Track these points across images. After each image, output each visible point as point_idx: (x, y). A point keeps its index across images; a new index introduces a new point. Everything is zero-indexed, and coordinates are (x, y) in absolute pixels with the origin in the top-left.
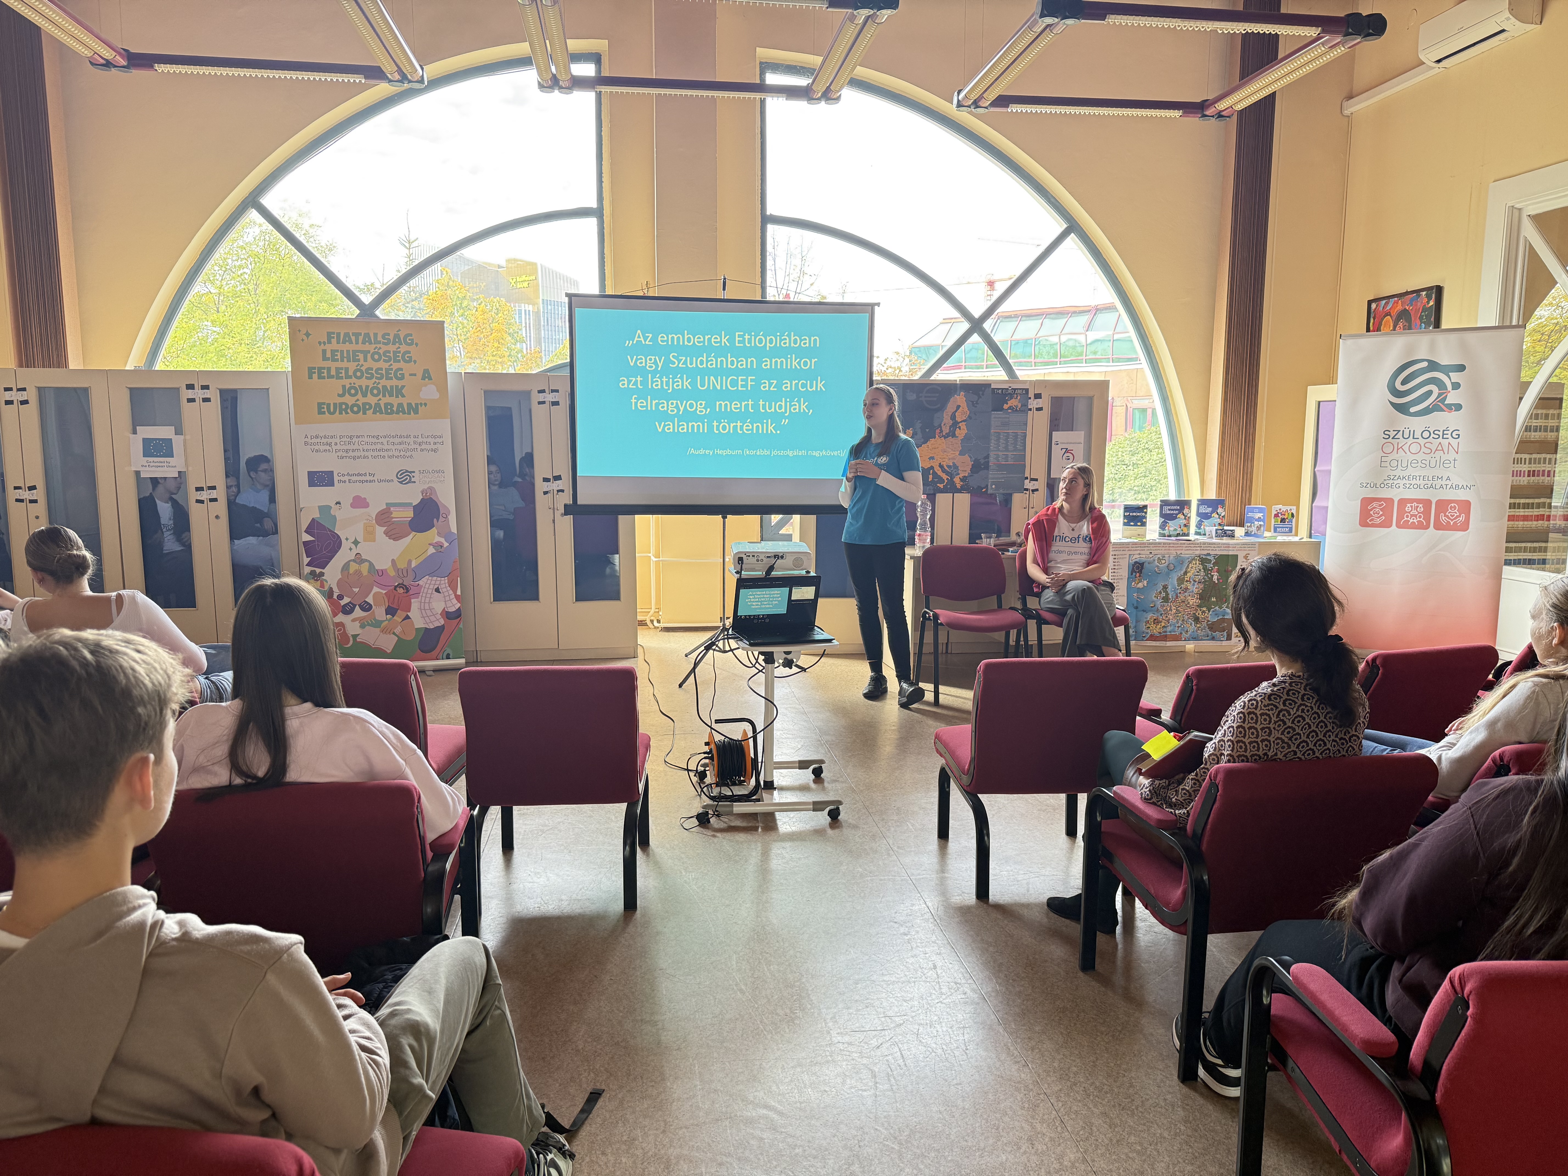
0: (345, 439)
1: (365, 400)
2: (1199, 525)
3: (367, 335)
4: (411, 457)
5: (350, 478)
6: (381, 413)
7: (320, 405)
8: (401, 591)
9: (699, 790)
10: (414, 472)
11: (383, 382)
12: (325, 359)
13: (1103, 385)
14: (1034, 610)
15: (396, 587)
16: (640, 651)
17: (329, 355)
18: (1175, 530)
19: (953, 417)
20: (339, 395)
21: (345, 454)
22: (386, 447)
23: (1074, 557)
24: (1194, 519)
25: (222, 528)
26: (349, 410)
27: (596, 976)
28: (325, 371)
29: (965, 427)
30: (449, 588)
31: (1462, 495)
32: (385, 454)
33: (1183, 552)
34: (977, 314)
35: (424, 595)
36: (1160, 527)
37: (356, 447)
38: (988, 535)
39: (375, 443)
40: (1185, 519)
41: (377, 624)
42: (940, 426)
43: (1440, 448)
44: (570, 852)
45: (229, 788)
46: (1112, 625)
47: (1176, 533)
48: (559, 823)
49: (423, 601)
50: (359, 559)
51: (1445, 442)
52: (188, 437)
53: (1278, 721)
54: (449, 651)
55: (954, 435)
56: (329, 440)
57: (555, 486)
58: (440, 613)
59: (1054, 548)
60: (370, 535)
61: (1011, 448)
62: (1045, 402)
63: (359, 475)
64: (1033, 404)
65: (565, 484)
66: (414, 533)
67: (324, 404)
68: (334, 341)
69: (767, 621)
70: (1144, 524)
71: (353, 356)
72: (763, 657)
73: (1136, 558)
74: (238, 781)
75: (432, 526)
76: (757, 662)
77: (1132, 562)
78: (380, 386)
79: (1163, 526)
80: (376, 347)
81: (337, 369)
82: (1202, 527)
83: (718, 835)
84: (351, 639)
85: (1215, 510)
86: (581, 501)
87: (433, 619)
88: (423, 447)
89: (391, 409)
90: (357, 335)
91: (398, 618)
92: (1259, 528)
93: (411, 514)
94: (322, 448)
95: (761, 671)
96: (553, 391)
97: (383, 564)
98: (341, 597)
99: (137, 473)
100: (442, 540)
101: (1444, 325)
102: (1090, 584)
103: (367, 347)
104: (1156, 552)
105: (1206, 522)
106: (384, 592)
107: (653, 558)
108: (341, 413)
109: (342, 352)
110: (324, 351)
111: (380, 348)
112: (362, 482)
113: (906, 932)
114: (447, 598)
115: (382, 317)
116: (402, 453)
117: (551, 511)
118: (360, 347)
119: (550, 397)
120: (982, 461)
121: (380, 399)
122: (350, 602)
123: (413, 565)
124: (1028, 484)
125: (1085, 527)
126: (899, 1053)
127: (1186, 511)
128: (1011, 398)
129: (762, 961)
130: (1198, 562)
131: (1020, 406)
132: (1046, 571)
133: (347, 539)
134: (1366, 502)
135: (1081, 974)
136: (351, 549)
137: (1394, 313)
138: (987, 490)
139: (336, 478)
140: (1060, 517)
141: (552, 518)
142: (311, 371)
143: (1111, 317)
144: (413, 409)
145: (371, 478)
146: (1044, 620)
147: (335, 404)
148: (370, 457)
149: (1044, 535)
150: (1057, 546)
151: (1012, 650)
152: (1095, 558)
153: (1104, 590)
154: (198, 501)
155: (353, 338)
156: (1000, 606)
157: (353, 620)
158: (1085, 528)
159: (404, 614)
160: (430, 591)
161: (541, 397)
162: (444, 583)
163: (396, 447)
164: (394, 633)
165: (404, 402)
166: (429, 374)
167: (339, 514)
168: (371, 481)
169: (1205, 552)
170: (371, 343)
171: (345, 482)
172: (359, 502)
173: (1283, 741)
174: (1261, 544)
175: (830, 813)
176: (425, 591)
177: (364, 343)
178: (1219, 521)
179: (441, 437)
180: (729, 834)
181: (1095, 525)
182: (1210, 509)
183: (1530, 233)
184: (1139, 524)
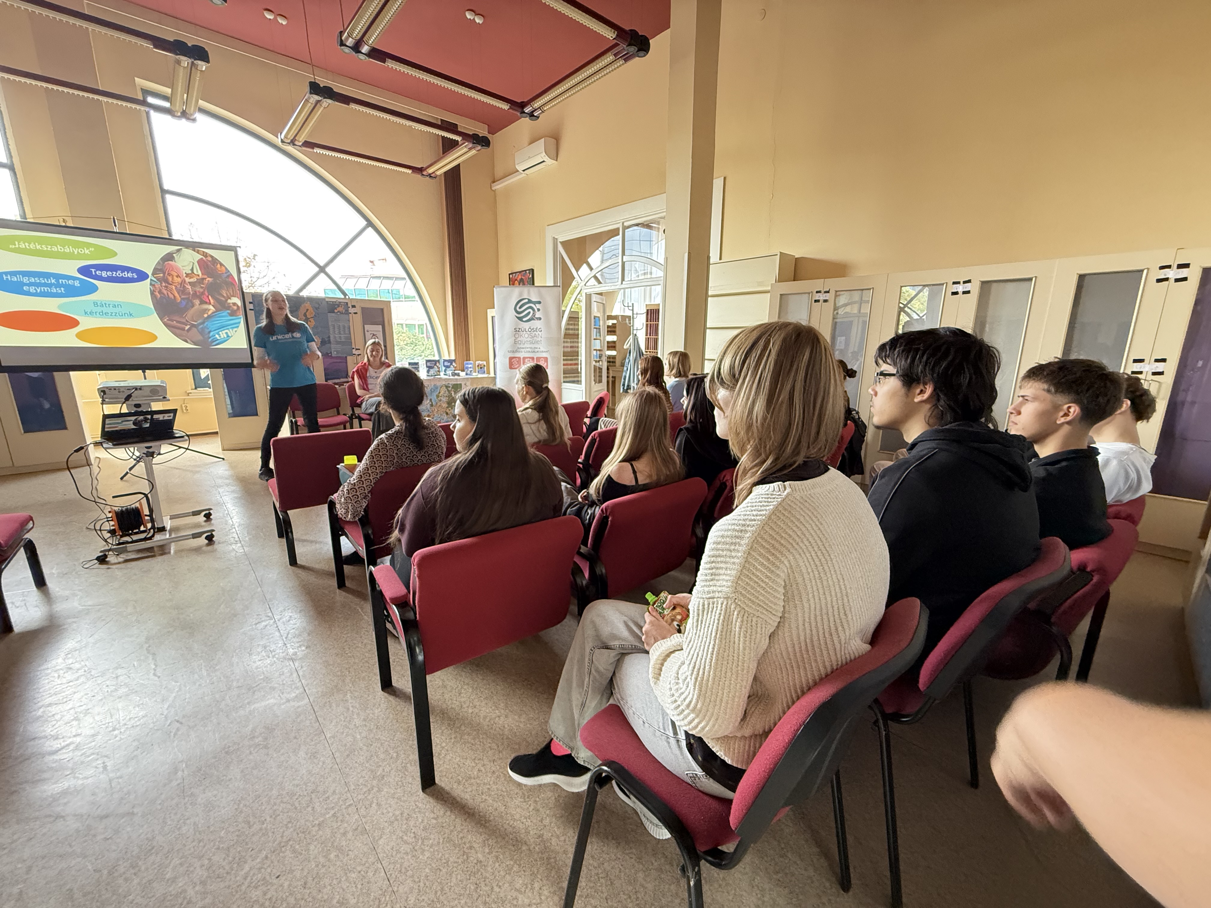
9: (106, 541)
13: (387, 303)
18: (434, 373)
19: (305, 315)
24: (442, 368)
29: (313, 321)
31: (544, 355)
36: (427, 372)
38: (333, 377)
40: (438, 368)
43: (535, 336)
47: (434, 375)
51: (537, 333)
59: (369, 382)
61: (342, 332)
62: (358, 310)
64: (352, 310)
82: (446, 372)
83: (114, 566)
85: (451, 364)
92: (471, 371)
101: (536, 285)
105: (448, 369)
120: (326, 339)
128: (340, 307)
130: (444, 387)
131: (344, 311)
134: (511, 359)
137: (518, 279)
138: (331, 355)
140: (370, 367)
149: (363, 376)
156: (339, 414)
174: (471, 378)
175: (206, 538)
178: (454, 369)
182: (449, 364)
183: (560, 248)
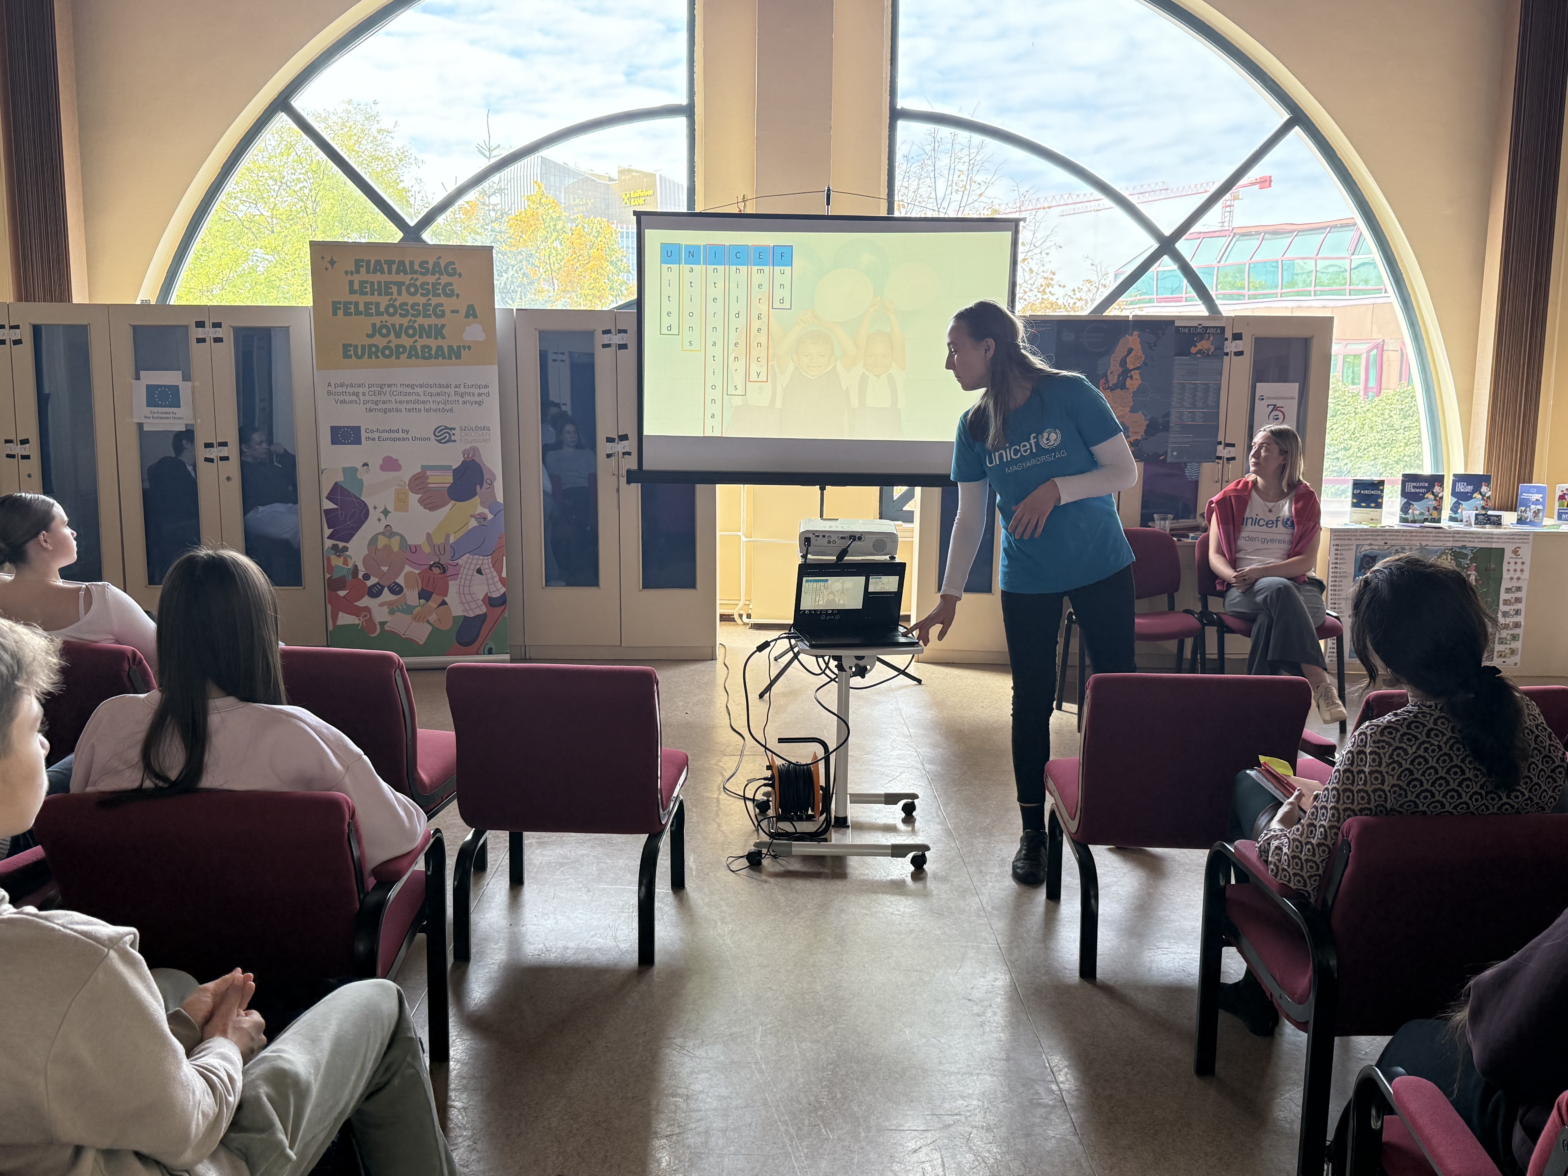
0: (374, 389)
1: (399, 341)
2: (1455, 508)
3: (402, 263)
4: (451, 410)
5: (379, 434)
6: (417, 357)
7: (346, 347)
8: (436, 571)
9: (756, 824)
10: (454, 429)
11: (420, 320)
12: (352, 291)
13: (1326, 324)
14: (1215, 614)
15: (431, 566)
16: (719, 652)
17: (356, 286)
18: (1422, 514)
19: (1123, 363)
20: (368, 336)
21: (374, 406)
22: (423, 398)
23: (1270, 545)
24: (1448, 501)
25: (233, 493)
26: (379, 354)
27: (589, 1042)
28: (352, 306)
29: (1138, 377)
30: (493, 569)
32: (421, 406)
33: (1429, 543)
34: (1167, 232)
35: (464, 576)
36: (1402, 510)
37: (385, 398)
38: (1162, 516)
39: (409, 394)
40: (1435, 499)
41: (408, 610)
42: (1105, 375)
44: (588, 891)
45: (139, 792)
46: (1316, 637)
47: (1422, 518)
48: (583, 855)
49: (462, 583)
50: (389, 532)
52: (197, 384)
53: (1391, 764)
54: (491, 644)
55: (1123, 386)
56: (356, 390)
57: (621, 447)
58: (481, 598)
59: (1244, 534)
60: (402, 504)
61: (1199, 403)
62: (1246, 345)
63: (390, 431)
64: (1231, 346)
65: (630, 445)
66: (453, 502)
67: (350, 345)
68: (363, 270)
69: (837, 617)
70: (1379, 506)
71: (384, 289)
72: (836, 663)
73: (1366, 549)
74: (148, 784)
75: (475, 494)
76: (827, 667)
77: (1360, 555)
78: (416, 325)
79: (1405, 509)
80: (412, 278)
81: (367, 304)
82: (1459, 511)
83: (772, 880)
84: (378, 627)
85: (1477, 489)
86: (646, 467)
87: (473, 605)
88: (467, 398)
89: (429, 352)
90: (390, 263)
91: (433, 603)
92: (1536, 513)
93: (449, 479)
94: (348, 398)
95: (834, 680)
96: (620, 331)
97: (416, 538)
98: (367, 577)
99: (140, 426)
100: (486, 511)
102: (1286, 580)
103: (401, 278)
104: (1393, 542)
105: (1465, 504)
106: (417, 572)
107: (743, 537)
108: (370, 357)
109: (372, 283)
110: (351, 283)
111: (417, 279)
112: (395, 440)
113: (980, 1012)
114: (491, 581)
115: (430, 242)
116: (441, 406)
117: (615, 477)
118: (394, 278)
119: (616, 339)
120: (1161, 420)
121: (416, 341)
122: (378, 583)
123: (452, 540)
124: (1222, 451)
125: (1287, 507)
126: (939, 1161)
127: (1437, 489)
128: (1201, 339)
129: (793, 1037)
130: (1449, 557)
131: (1212, 350)
132: (1233, 563)
133: (375, 508)
135: (1195, 1079)
136: (379, 520)
138: (1166, 458)
139: (364, 435)
140: (1254, 493)
141: (616, 487)
142: (335, 306)
143: (1348, 236)
144: (455, 353)
145: (404, 435)
146: (1227, 627)
147: (363, 347)
148: (404, 410)
149: (1230, 517)
150: (1248, 530)
151: (1185, 665)
152: (1297, 549)
153: (1309, 591)
154: (208, 460)
155: (385, 267)
156: (1172, 607)
157: (381, 605)
158: (1286, 509)
159: (440, 599)
160: (470, 572)
161: (606, 339)
162: (486, 563)
163: (434, 398)
164: (428, 622)
165: (445, 344)
166: (474, 310)
167: (369, 478)
168: (404, 439)
169: (1460, 544)
170: (406, 273)
171: (374, 439)
172: (390, 464)
173: (1401, 788)
174: (1536, 534)
175: (914, 861)
176: (465, 572)
177: (398, 273)
178: (1482, 503)
179: (486, 387)
180: (784, 880)
181: (1300, 504)
182: (1470, 488)
184: (1373, 505)
